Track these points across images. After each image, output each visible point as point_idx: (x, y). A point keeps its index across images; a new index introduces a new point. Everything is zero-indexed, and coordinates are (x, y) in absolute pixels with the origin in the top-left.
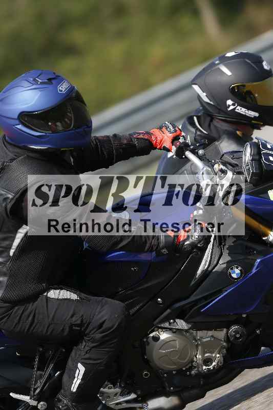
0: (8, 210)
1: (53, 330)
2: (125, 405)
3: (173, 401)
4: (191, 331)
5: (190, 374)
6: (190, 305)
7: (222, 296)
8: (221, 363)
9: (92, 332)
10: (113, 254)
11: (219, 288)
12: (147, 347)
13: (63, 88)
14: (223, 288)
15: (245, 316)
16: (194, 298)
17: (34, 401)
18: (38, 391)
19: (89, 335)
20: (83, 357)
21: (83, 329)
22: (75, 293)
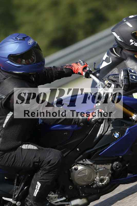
0: (3, 104)
1: (25, 165)
2: (60, 203)
3: (83, 201)
4: (94, 165)
5: (93, 187)
6: (93, 152)
7: (110, 147)
8: (108, 181)
9: (45, 166)
10: (54, 126)
11: (108, 143)
12: (71, 173)
13: (31, 42)
14: (110, 143)
15: (121, 157)
16: (95, 148)
17: (15, 201)
18: (16, 196)
19: (43, 167)
20: (40, 179)
21: (40, 164)
22: (36, 146)
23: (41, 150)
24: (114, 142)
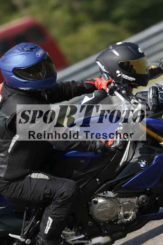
4: (117, 198)
5: (117, 224)
6: (116, 183)
7: (135, 177)
8: (135, 217)
12: (90, 207)
13: (40, 53)
14: (135, 173)
15: (148, 189)
16: (118, 178)
17: (23, 239)
18: (25, 233)
19: (55, 200)
20: (52, 213)
21: (51, 197)
22: (47, 175)
23: (52, 180)
24: (139, 172)
